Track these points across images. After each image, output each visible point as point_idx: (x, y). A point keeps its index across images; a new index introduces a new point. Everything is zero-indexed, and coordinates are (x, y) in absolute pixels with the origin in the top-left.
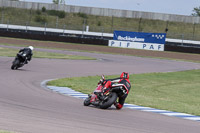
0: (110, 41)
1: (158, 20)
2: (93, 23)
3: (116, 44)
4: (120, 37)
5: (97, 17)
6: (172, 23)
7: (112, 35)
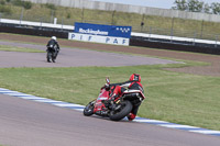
0: (70, 34)
1: (133, 14)
2: (62, 15)
3: (77, 37)
4: (81, 30)
5: (67, 8)
6: (149, 17)
7: (72, 28)
